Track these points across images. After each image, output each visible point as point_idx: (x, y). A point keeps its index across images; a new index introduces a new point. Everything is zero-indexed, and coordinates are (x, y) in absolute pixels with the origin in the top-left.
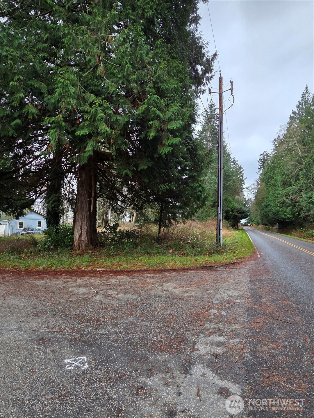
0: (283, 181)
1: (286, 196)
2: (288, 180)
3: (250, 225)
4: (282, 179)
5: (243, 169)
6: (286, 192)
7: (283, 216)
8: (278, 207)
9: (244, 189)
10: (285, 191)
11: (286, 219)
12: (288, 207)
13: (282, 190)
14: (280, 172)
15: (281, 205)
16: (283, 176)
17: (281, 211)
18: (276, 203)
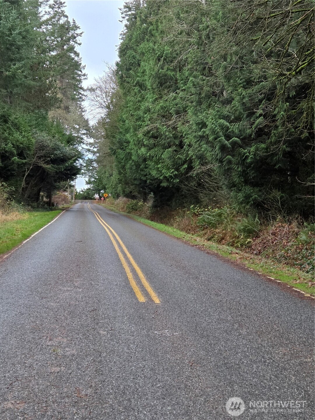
0: (158, 76)
1: (163, 116)
2: (169, 72)
3: (100, 197)
4: (156, 69)
5: (78, 31)
6: (162, 108)
7: (154, 173)
8: (144, 146)
9: (85, 93)
10: (162, 103)
11: (161, 182)
12: (165, 148)
13: (155, 101)
14: (153, 50)
15: (152, 141)
16: (159, 60)
17: (151, 158)
18: (140, 135)
